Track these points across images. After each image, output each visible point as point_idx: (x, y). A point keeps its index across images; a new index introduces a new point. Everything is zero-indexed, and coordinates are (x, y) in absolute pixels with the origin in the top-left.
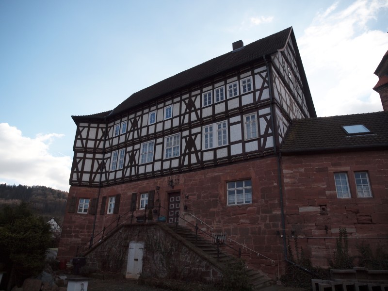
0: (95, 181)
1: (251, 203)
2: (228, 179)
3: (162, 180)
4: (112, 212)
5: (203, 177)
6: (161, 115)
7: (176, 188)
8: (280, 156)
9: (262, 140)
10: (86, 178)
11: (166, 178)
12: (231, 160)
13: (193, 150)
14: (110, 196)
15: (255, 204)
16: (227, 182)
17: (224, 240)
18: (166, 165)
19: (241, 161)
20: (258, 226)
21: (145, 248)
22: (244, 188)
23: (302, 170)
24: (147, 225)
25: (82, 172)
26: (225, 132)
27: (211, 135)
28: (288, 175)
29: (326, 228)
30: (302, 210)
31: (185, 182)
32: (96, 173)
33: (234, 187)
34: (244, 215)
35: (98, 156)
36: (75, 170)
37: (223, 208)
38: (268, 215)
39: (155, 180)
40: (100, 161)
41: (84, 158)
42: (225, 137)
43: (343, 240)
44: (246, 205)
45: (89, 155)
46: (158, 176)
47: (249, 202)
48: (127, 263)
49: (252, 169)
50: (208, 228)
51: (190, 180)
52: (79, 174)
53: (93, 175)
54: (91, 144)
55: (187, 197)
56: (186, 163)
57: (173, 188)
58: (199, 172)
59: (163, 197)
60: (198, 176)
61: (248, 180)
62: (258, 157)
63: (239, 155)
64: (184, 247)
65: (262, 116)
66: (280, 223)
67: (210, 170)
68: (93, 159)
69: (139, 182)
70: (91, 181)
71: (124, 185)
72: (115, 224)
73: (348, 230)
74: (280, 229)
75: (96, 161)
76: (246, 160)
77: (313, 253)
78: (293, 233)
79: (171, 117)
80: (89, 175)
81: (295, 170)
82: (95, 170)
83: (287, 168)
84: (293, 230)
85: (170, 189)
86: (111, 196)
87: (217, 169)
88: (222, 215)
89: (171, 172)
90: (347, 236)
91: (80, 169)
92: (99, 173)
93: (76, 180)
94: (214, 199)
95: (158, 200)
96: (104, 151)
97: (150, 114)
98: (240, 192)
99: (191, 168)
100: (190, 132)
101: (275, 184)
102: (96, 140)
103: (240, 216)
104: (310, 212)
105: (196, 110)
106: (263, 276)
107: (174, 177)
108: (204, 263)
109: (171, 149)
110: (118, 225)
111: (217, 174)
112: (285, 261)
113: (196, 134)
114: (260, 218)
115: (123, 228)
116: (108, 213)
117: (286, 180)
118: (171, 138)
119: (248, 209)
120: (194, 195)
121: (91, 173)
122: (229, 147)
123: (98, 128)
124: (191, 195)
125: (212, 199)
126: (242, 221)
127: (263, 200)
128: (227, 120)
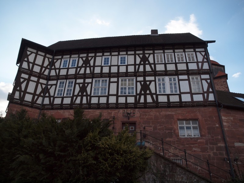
0: (37, 103)
1: (200, 136)
2: (180, 117)
3: (116, 111)
5: (158, 114)
7: (131, 120)
10: (28, 98)
11: (121, 111)
12: (181, 105)
15: (204, 138)
16: (179, 120)
18: (122, 100)
19: (189, 106)
20: (208, 154)
22: (191, 125)
23: (232, 118)
25: (25, 92)
26: (175, 84)
27: (164, 84)
28: (225, 121)
30: (237, 144)
31: (140, 116)
32: (39, 96)
33: (184, 124)
34: (195, 145)
35: (42, 81)
36: (18, 88)
37: (178, 138)
38: (214, 146)
39: (109, 111)
40: (44, 86)
41: (29, 80)
42: (175, 88)
44: (197, 138)
45: (33, 78)
46: (112, 108)
49: (199, 113)
51: (146, 115)
52: (22, 93)
53: (36, 97)
54: (37, 69)
56: (142, 100)
57: (129, 119)
58: (153, 110)
60: (153, 113)
61: (195, 120)
62: (202, 106)
63: (189, 102)
66: (224, 152)
67: (163, 109)
68: (38, 83)
69: (90, 110)
70: (33, 102)
74: (225, 156)
75: (39, 85)
76: (193, 106)
80: (31, 96)
81: (228, 118)
82: (38, 93)
83: (224, 116)
85: (126, 120)
87: (170, 109)
88: (177, 144)
89: (126, 105)
91: (23, 89)
92: (42, 96)
93: (18, 98)
94: (169, 131)
96: (49, 78)
97: (104, 57)
98: (188, 128)
99: (146, 105)
101: (217, 125)
102: (42, 66)
103: (192, 145)
104: (241, 147)
107: (129, 111)
109: (125, 88)
111: (170, 113)
114: (209, 148)
117: (225, 124)
118: (126, 80)
119: (199, 141)
120: (151, 127)
121: (34, 94)
123: (45, 57)
124: (148, 126)
125: (167, 131)
126: (194, 149)
127: (210, 135)
128: (177, 76)
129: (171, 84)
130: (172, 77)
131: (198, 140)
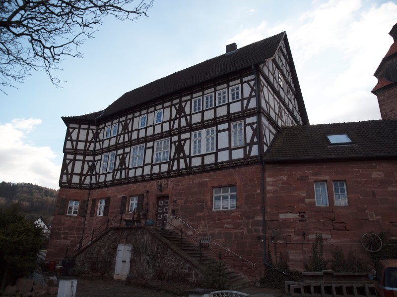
0: (85, 183)
1: (235, 208)
2: (215, 185)
3: (151, 184)
4: (102, 215)
5: (191, 182)
6: (152, 119)
7: (165, 192)
8: (264, 164)
9: (248, 148)
10: (76, 180)
11: (155, 182)
12: (217, 167)
13: (182, 155)
14: (100, 199)
15: (239, 210)
16: (213, 187)
17: (208, 244)
18: (156, 169)
19: (227, 168)
20: (241, 231)
21: (133, 250)
22: (229, 194)
23: (284, 178)
24: (135, 228)
25: (72, 174)
26: (212, 138)
27: (200, 141)
28: (271, 183)
29: (304, 234)
30: (282, 216)
31: (173, 187)
32: (87, 175)
33: (220, 193)
34: (228, 220)
35: (88, 158)
36: (65, 172)
37: (209, 213)
38: (250, 220)
39: (145, 184)
40: (90, 163)
41: (74, 160)
42: (212, 144)
43: (319, 245)
44: (231, 211)
45: (78, 157)
46: (148, 180)
47: (233, 207)
48: (115, 264)
49: (237, 176)
50: (194, 232)
51: (178, 184)
52: (69, 176)
53: (83, 177)
54: (81, 146)
55: (175, 202)
56: (175, 168)
57: (162, 192)
58: (187, 177)
59: (152, 200)
60: (186, 181)
61: (233, 186)
62: (243, 165)
63: (226, 162)
64: (169, 250)
65: (248, 125)
66: (261, 228)
67: (197, 175)
68: (84, 161)
69: (128, 185)
70: (81, 183)
71: (113, 188)
72: (104, 227)
73: (324, 236)
74: (261, 234)
75: (86, 163)
76: (232, 167)
77: (291, 257)
78: (273, 238)
79: (162, 122)
80: (79, 177)
81: (277, 178)
82: (85, 172)
83: (270, 176)
84: (273, 235)
85: (159, 193)
87: (204, 175)
88: (207, 219)
89: (160, 176)
90: (322, 242)
91: (70, 171)
92: (89, 175)
93: (66, 182)
94: (200, 204)
95: (147, 204)
96: (94, 153)
97: (141, 117)
98: (225, 198)
99: (179, 173)
100: (179, 137)
101: (258, 191)
102: (86, 142)
103: (224, 221)
104: (290, 219)
105: (185, 116)
106: (244, 278)
107: (163, 182)
108: (187, 265)
109: (160, 153)
110: (107, 228)
111: (204, 180)
112: (265, 264)
113: (185, 140)
114: (243, 223)
115: (111, 231)
116: (98, 215)
117: (268, 188)
118: (162, 143)
119: (233, 214)
120: (182, 199)
121: (81, 175)
122: (216, 154)
123: (88, 129)
124: (179, 199)
125: (199, 204)
126: (226, 225)
127: (247, 206)
128: (215, 127)
129: (208, 139)
130: (210, 129)
131: (231, 213)
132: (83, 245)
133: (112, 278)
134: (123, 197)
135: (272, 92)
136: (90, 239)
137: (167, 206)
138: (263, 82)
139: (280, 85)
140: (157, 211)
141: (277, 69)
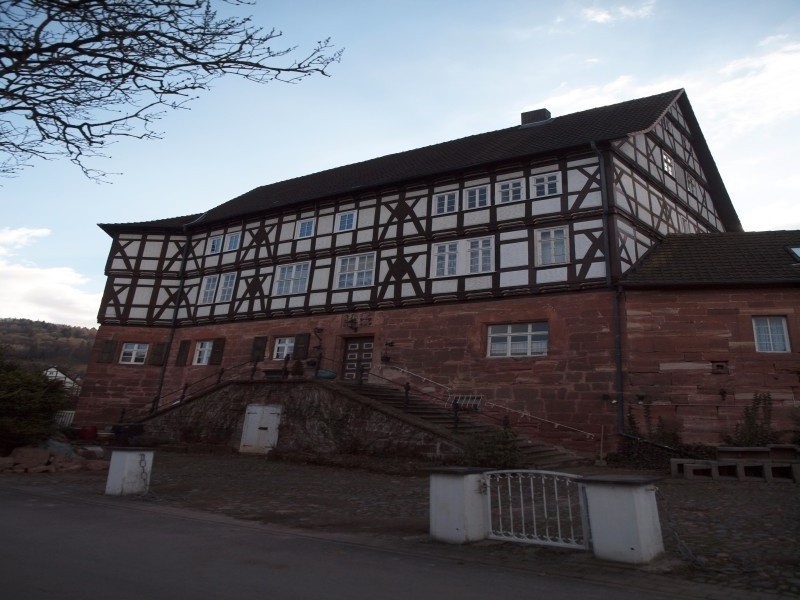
0: (160, 318)
1: (545, 354)
3: (328, 319)
4: (205, 362)
5: (431, 317)
6: (327, 225)
7: (363, 331)
8: (620, 290)
9: (578, 266)
10: (138, 313)
11: (339, 316)
13: (406, 277)
14: (199, 341)
15: (555, 357)
16: (489, 324)
17: (475, 406)
18: (340, 298)
19: (523, 296)
20: (558, 387)
21: (284, 413)
22: (529, 333)
23: (674, 311)
24: (289, 382)
25: (130, 305)
26: (486, 253)
27: (452, 257)
28: (640, 318)
29: (723, 393)
30: (665, 367)
31: (385, 323)
33: (506, 332)
34: (527, 371)
35: (167, 283)
36: (111, 302)
38: (584, 372)
39: (312, 319)
40: (173, 290)
41: (133, 285)
43: (761, 410)
44: (533, 358)
45: (143, 282)
46: (319, 314)
47: (542, 353)
48: (241, 432)
49: (550, 308)
50: (439, 388)
51: (398, 320)
52: (121, 308)
54: (149, 265)
55: (391, 345)
57: (356, 331)
58: (420, 309)
59: (331, 345)
61: (540, 322)
63: (521, 287)
64: (375, 414)
65: (580, 232)
66: (612, 384)
67: (447, 306)
68: (157, 287)
69: (271, 322)
70: (152, 318)
71: (232, 325)
72: (214, 380)
73: (774, 396)
74: (612, 391)
75: (162, 290)
77: (687, 426)
78: (641, 398)
79: (353, 228)
81: (654, 311)
82: (160, 303)
83: (636, 308)
84: (641, 393)
85: (349, 332)
86: (203, 341)
88: (474, 370)
89: (352, 307)
90: (770, 404)
91: (122, 301)
92: (172, 307)
93: (114, 316)
94: (455, 347)
95: (319, 348)
96: (183, 275)
97: (299, 222)
98: (519, 339)
100: (401, 251)
101: (606, 330)
102: (161, 259)
103: (516, 373)
105: (416, 220)
106: (565, 454)
107: (359, 316)
108: (423, 435)
110: (219, 381)
111: (464, 313)
112: (620, 435)
113: (415, 255)
114: (565, 377)
115: (231, 386)
116: (195, 363)
117: (632, 325)
118: (354, 259)
119: (538, 363)
120: (408, 342)
121: (151, 307)
122: (495, 275)
123: (166, 241)
124: (401, 341)
125: (450, 348)
126: (520, 379)
128: (493, 236)
131: (534, 362)
132: (160, 405)
133: (235, 451)
134: (256, 338)
135: (644, 183)
136: (178, 397)
137: (371, 351)
138: (620, 168)
139: (667, 173)
140: (345, 358)
141: (657, 149)
